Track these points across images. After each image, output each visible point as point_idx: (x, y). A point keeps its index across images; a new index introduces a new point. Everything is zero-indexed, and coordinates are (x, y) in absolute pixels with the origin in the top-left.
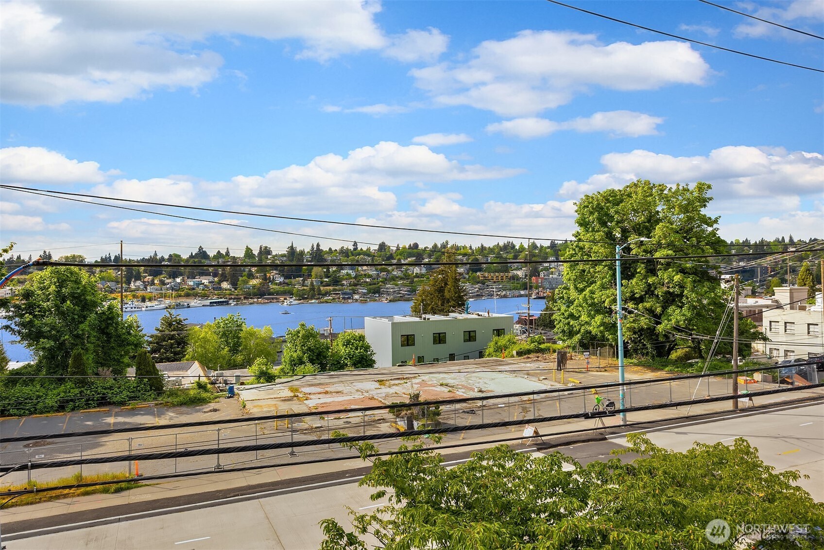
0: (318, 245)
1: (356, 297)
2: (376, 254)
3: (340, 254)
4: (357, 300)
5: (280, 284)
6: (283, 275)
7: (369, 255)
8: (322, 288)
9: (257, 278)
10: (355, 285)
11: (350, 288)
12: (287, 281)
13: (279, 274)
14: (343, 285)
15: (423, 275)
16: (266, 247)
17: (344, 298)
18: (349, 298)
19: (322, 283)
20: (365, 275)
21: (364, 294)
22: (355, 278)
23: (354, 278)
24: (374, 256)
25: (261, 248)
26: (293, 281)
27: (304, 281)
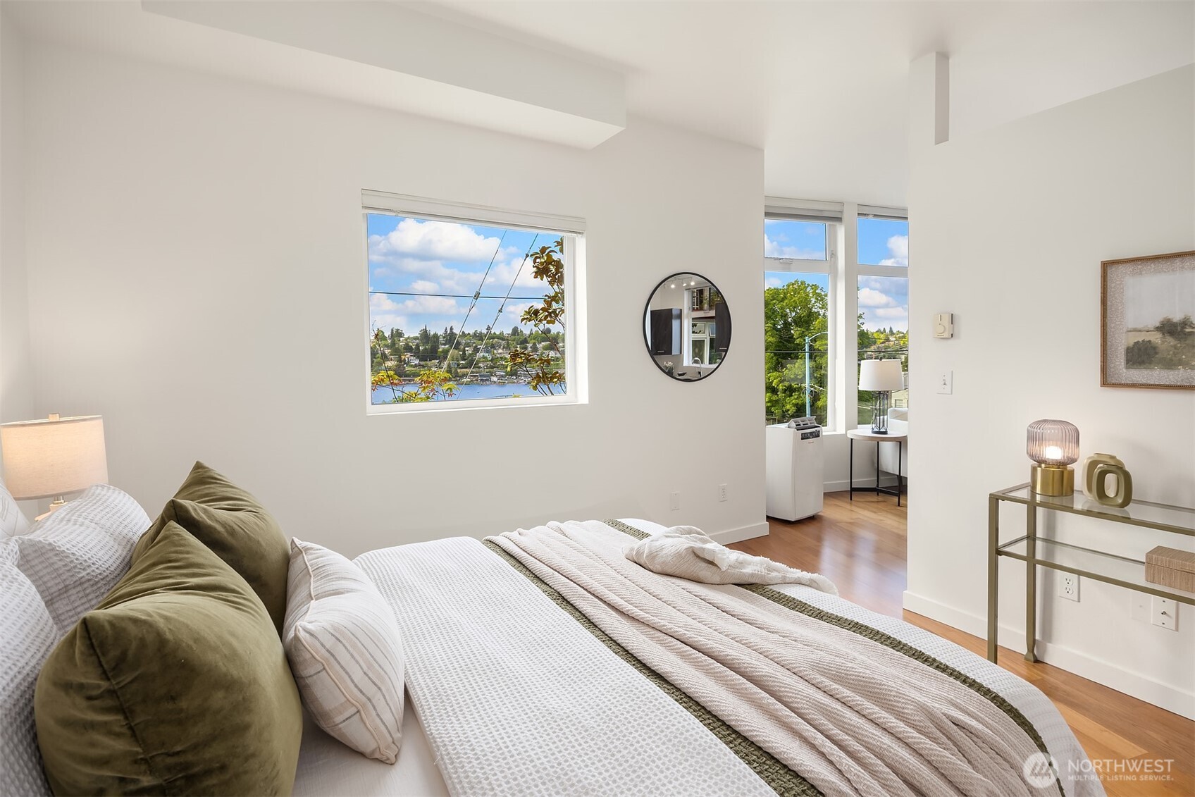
0: (451, 329)
1: (494, 379)
2: (509, 338)
3: (473, 337)
4: (495, 382)
5: (416, 366)
6: (418, 357)
7: (503, 339)
8: (459, 370)
9: (391, 360)
10: (492, 367)
11: (488, 370)
12: (422, 363)
13: (414, 356)
14: (479, 367)
15: (558, 358)
16: (398, 330)
17: (481, 380)
18: (487, 380)
19: (458, 365)
20: (502, 358)
21: (502, 376)
22: (492, 360)
23: (490, 361)
24: (507, 340)
25: (392, 330)
26: (429, 363)
27: (440, 363)
